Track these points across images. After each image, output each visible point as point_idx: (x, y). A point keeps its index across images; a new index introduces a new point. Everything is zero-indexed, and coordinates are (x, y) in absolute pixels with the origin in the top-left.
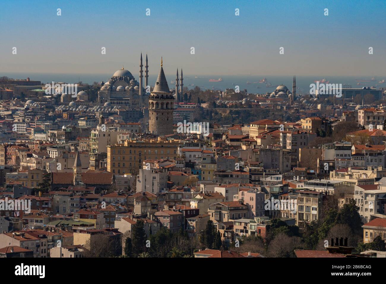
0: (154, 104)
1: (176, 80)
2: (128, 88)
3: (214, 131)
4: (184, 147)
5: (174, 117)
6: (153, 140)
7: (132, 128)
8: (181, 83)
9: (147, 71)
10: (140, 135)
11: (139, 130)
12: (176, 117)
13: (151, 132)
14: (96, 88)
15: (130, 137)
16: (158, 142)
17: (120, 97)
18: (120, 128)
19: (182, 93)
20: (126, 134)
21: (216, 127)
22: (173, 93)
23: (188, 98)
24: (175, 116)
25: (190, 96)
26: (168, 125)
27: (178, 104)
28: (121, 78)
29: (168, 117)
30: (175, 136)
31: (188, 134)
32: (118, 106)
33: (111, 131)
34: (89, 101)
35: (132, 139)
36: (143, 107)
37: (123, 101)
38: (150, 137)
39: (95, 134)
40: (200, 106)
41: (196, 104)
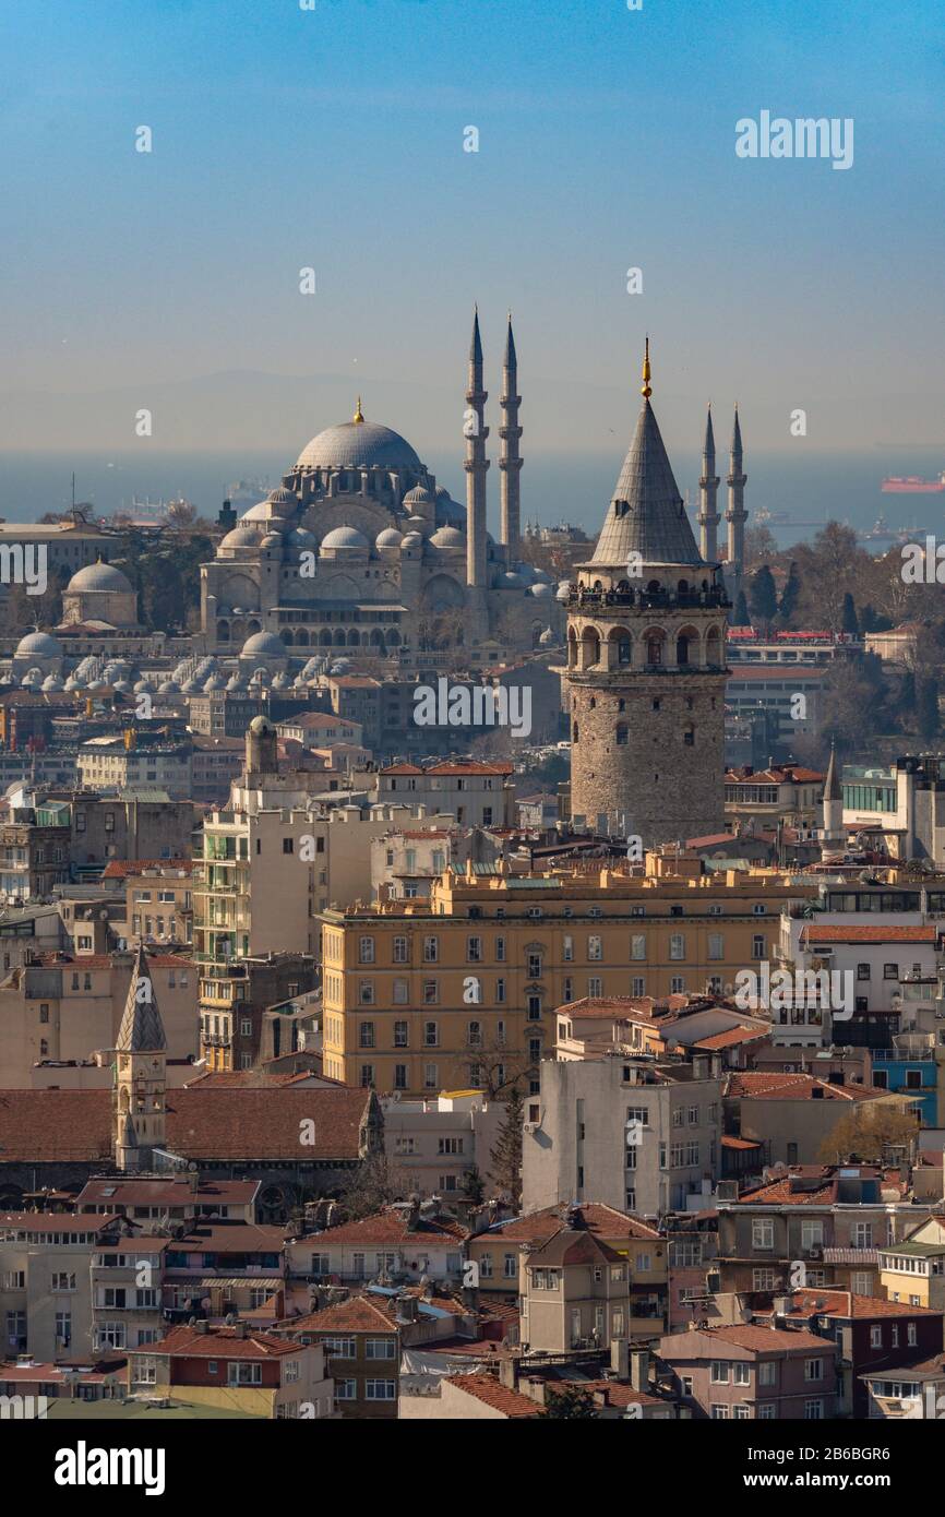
0: (604, 638)
4: (817, 916)
6: (615, 874)
7: (461, 799)
8: (731, 507)
10: (517, 841)
11: (506, 807)
13: (591, 823)
15: (460, 853)
16: (646, 885)
17: (341, 602)
18: (384, 798)
19: (738, 566)
20: (425, 835)
23: (780, 597)
25: (793, 584)
26: (691, 772)
30: (746, 842)
31: (826, 832)
32: (333, 656)
33: (332, 821)
34: (145, 628)
35: (475, 866)
36: (493, 661)
37: (359, 621)
38: (590, 856)
39: (230, 841)
40: (855, 647)
41: (832, 638)
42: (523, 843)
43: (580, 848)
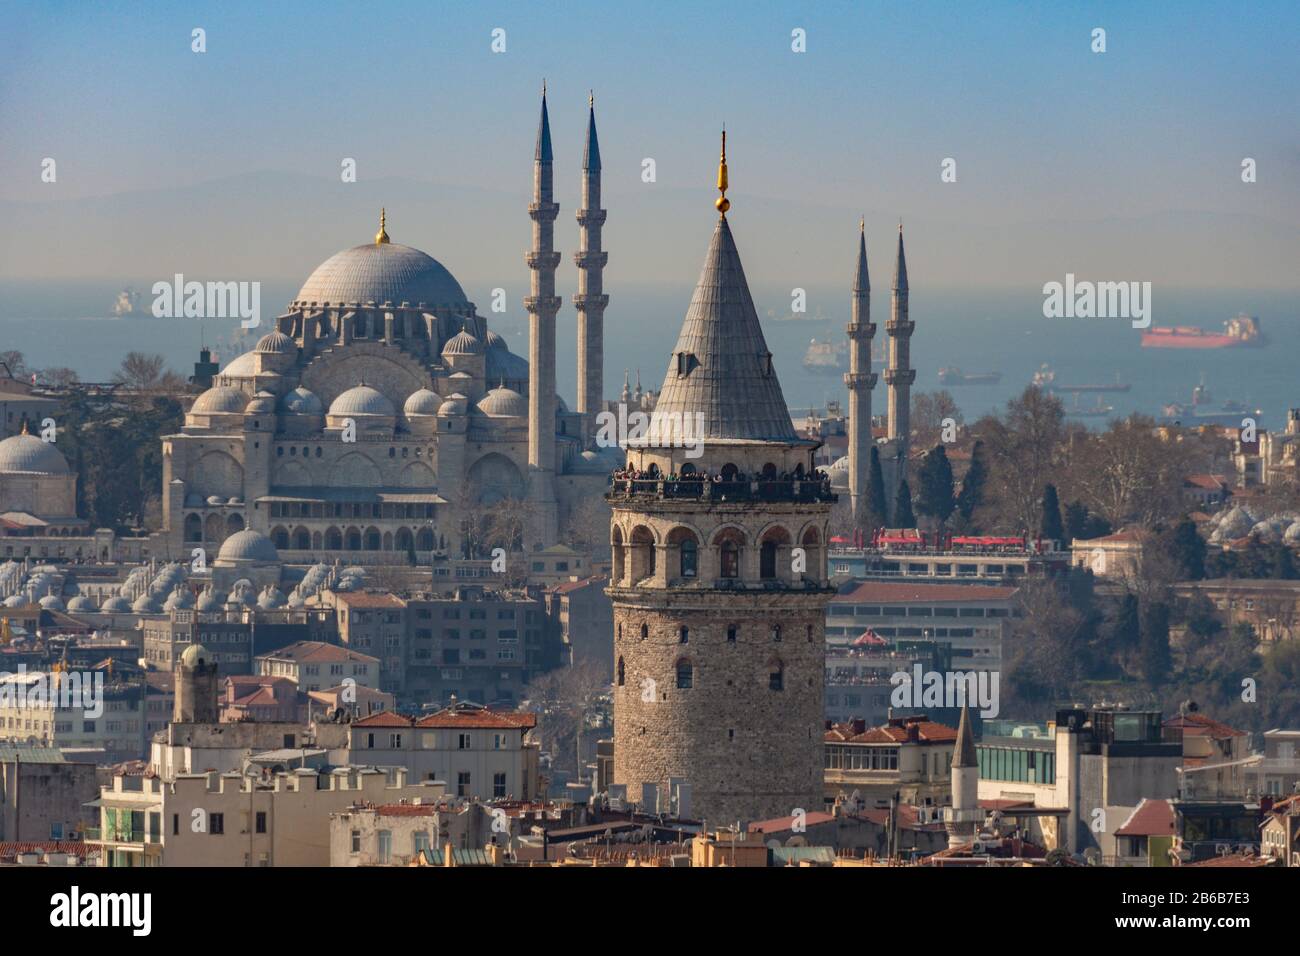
0: (661, 542)
1: (853, 334)
2: (427, 408)
3: (1183, 783)
5: (829, 664)
7: (464, 761)
8: (892, 365)
9: (594, 261)
10: (530, 820)
11: (526, 773)
12: (846, 663)
13: (634, 795)
14: (150, 407)
15: (444, 835)
17: (357, 491)
18: (353, 759)
19: (901, 447)
20: (406, 811)
21: (1207, 746)
22: (826, 450)
23: (958, 487)
24: (840, 651)
25: (977, 475)
26: (779, 728)
27: (867, 541)
28: (362, 323)
29: (782, 664)
30: (843, 824)
31: (955, 812)
32: (343, 564)
33: (277, 790)
34: (86, 523)
35: (458, 853)
36: (560, 573)
37: (380, 517)
38: (628, 841)
39: (137, 817)
40: (1058, 558)
41: (1025, 545)
42: (539, 823)
43: (615, 831)
